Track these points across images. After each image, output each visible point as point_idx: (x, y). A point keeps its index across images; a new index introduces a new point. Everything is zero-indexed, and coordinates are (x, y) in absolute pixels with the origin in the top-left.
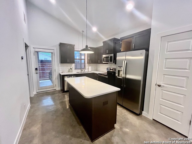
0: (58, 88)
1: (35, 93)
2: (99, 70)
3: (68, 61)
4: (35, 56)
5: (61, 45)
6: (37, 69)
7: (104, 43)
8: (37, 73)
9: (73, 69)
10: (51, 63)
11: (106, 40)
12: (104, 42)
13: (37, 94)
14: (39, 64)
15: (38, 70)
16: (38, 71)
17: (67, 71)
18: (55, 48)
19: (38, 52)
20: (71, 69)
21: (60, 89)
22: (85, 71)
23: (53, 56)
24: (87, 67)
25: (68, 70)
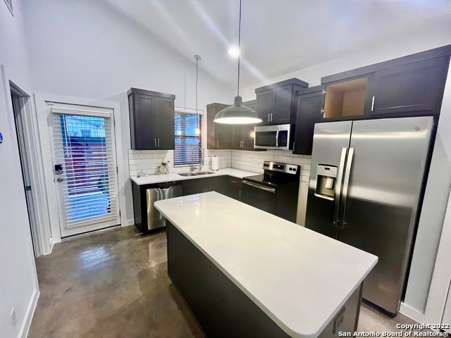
0: (128, 221)
1: (55, 240)
2: (237, 166)
3: (157, 141)
4: (51, 128)
5: (135, 95)
6: (61, 169)
7: (262, 92)
8: (60, 180)
9: (170, 165)
10: (105, 145)
11: (268, 82)
12: (258, 91)
13: (62, 243)
14: (67, 147)
15: (64, 170)
16: (64, 175)
17: (153, 171)
18: (116, 105)
19: (61, 115)
20: (164, 164)
21: (133, 223)
22: (203, 170)
23: (110, 126)
24: (206, 158)
25: (155, 167)
